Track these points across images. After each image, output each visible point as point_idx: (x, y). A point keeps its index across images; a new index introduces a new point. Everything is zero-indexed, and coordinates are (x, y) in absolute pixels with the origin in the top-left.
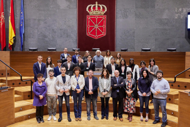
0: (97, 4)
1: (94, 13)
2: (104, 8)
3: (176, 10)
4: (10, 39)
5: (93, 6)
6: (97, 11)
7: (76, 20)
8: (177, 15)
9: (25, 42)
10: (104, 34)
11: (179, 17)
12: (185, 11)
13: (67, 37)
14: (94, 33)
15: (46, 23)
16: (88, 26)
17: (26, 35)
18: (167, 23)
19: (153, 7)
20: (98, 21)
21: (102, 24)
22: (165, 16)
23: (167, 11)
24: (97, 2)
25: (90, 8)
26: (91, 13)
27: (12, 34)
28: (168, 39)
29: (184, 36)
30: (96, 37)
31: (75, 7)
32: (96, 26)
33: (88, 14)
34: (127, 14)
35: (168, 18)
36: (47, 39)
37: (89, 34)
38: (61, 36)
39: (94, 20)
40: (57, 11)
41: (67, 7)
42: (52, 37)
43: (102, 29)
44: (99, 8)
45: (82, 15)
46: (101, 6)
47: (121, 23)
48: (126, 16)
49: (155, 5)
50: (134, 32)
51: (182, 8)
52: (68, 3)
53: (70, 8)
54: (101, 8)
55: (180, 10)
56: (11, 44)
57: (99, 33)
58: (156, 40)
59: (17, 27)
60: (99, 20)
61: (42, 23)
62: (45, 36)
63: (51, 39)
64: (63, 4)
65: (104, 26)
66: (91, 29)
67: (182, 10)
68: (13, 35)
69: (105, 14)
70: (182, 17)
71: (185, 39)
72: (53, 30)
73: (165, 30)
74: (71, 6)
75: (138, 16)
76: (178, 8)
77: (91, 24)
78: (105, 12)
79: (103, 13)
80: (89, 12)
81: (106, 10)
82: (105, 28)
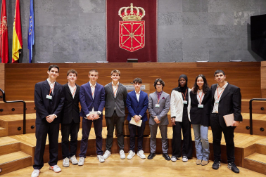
0: (132, 6)
1: (129, 18)
2: (141, 12)
3: (235, 15)
4: (13, 52)
5: (127, 8)
6: (132, 15)
7: (104, 27)
8: (236, 21)
9: (35, 57)
10: (142, 45)
11: (239, 22)
12: (246, 15)
13: (93, 49)
14: (128, 43)
15: (64, 31)
16: (121, 36)
17: (36, 48)
18: (224, 31)
19: (206, 10)
20: (135, 28)
21: (139, 32)
22: (221, 22)
23: (223, 15)
24: (132, 4)
25: (123, 11)
26: (124, 18)
27: (16, 46)
28: (226, 52)
29: (246, 47)
30: (132, 49)
31: (103, 10)
32: (132, 35)
33: (121, 19)
34: (172, 20)
35: (224, 24)
36: (65, 53)
37: (121, 45)
38: (85, 49)
39: (129, 27)
40: (79, 15)
41: (93, 10)
42: (73, 49)
43: (139, 38)
44: (135, 11)
45: (113, 20)
46: (137, 8)
47: (164, 31)
48: (170, 22)
49: (207, 8)
50: (181, 43)
51: (242, 11)
52: (94, 6)
53: (96, 12)
54: (138, 11)
55: (240, 13)
56: (16, 59)
57: (135, 44)
58: (210, 52)
59: (25, 37)
60: (135, 26)
61: (59, 31)
62: (63, 49)
63: (72, 52)
64: (87, 7)
65: (142, 35)
66: (125, 38)
67: (243, 14)
68: (19, 47)
69: (143, 19)
70: (242, 23)
71: (248, 53)
72: (74, 40)
73: (222, 39)
74: (99, 9)
75: (187, 22)
76: (238, 12)
77: (125, 32)
78: (142, 16)
79: (140, 18)
80: (121, 16)
81: (144, 14)
82: (143, 38)
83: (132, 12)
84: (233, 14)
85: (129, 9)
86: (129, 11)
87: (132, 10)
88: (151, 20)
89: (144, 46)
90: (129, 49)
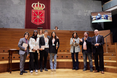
0: (38, 3)
5: (36, 4)
7: (24, 12)
8: (85, 14)
10: (43, 22)
11: (87, 15)
12: (89, 12)
13: (18, 23)
14: (36, 21)
15: (2, 13)
16: (33, 17)
18: (80, 18)
19: (73, 8)
21: (42, 15)
22: (79, 14)
23: (80, 11)
24: (39, 2)
25: (34, 5)
26: (34, 8)
28: (82, 27)
29: (90, 26)
30: (38, 23)
31: (24, 4)
32: (38, 17)
33: (33, 9)
34: (58, 11)
35: (81, 15)
37: (33, 21)
38: (13, 22)
39: (37, 13)
40: (11, 5)
41: (19, 3)
42: (7, 22)
43: (42, 19)
44: (40, 5)
45: (29, 9)
47: (54, 16)
48: (57, 12)
50: (62, 22)
52: (19, 1)
54: (42, 6)
55: (87, 11)
57: (40, 21)
58: (75, 27)
60: (40, 13)
63: (6, 23)
64: (16, 1)
65: (43, 17)
66: (34, 18)
67: (88, 11)
69: (44, 10)
70: (88, 15)
71: (91, 28)
72: (7, 17)
73: (80, 21)
74: (21, 3)
75: (64, 12)
76: (86, 10)
77: (35, 15)
78: (44, 8)
79: (42, 9)
80: (33, 7)
81: (44, 7)
82: (44, 18)
83: (38, 6)
84: (84, 11)
85: (37, 4)
86: (37, 5)
87: (38, 5)
88: (48, 10)
89: (44, 22)
90: (37, 24)
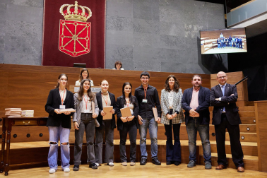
0: (76, 5)
1: (72, 17)
3: (186, 27)
5: (70, 6)
7: (40, 25)
8: (187, 33)
10: (87, 50)
11: (190, 36)
12: (195, 28)
13: (24, 50)
14: (70, 47)
16: (62, 37)
18: (175, 42)
19: (157, 18)
20: (79, 30)
21: (84, 35)
22: (172, 33)
23: (174, 26)
24: (76, 2)
26: (66, 17)
28: (178, 64)
29: (197, 61)
30: (75, 54)
31: (41, 5)
32: (75, 38)
33: (63, 18)
34: (122, 25)
35: (176, 35)
37: (62, 48)
38: (13, 49)
39: (72, 27)
40: (8, 6)
41: (27, 3)
43: (84, 42)
44: (80, 10)
45: (52, 18)
46: (82, 7)
47: (114, 37)
48: (120, 28)
49: (159, 17)
50: (132, 52)
51: (192, 24)
53: (31, 6)
54: (84, 11)
55: (190, 26)
57: (79, 48)
58: (162, 64)
60: (80, 28)
65: (87, 39)
66: (66, 40)
67: (193, 27)
69: (88, 20)
70: (193, 36)
71: (198, 66)
73: (173, 51)
74: (34, 3)
75: (137, 29)
76: (188, 25)
77: (66, 33)
78: (88, 17)
79: (86, 19)
80: (63, 14)
81: (90, 15)
82: (89, 41)
83: (76, 11)
84: (184, 25)
85: (73, 7)
86: (72, 9)
87: (76, 9)
88: (98, 22)
89: (89, 51)
90: (71, 54)
